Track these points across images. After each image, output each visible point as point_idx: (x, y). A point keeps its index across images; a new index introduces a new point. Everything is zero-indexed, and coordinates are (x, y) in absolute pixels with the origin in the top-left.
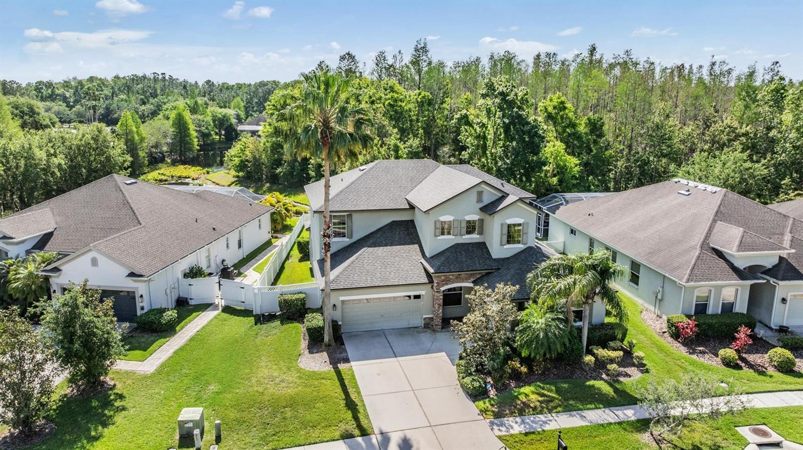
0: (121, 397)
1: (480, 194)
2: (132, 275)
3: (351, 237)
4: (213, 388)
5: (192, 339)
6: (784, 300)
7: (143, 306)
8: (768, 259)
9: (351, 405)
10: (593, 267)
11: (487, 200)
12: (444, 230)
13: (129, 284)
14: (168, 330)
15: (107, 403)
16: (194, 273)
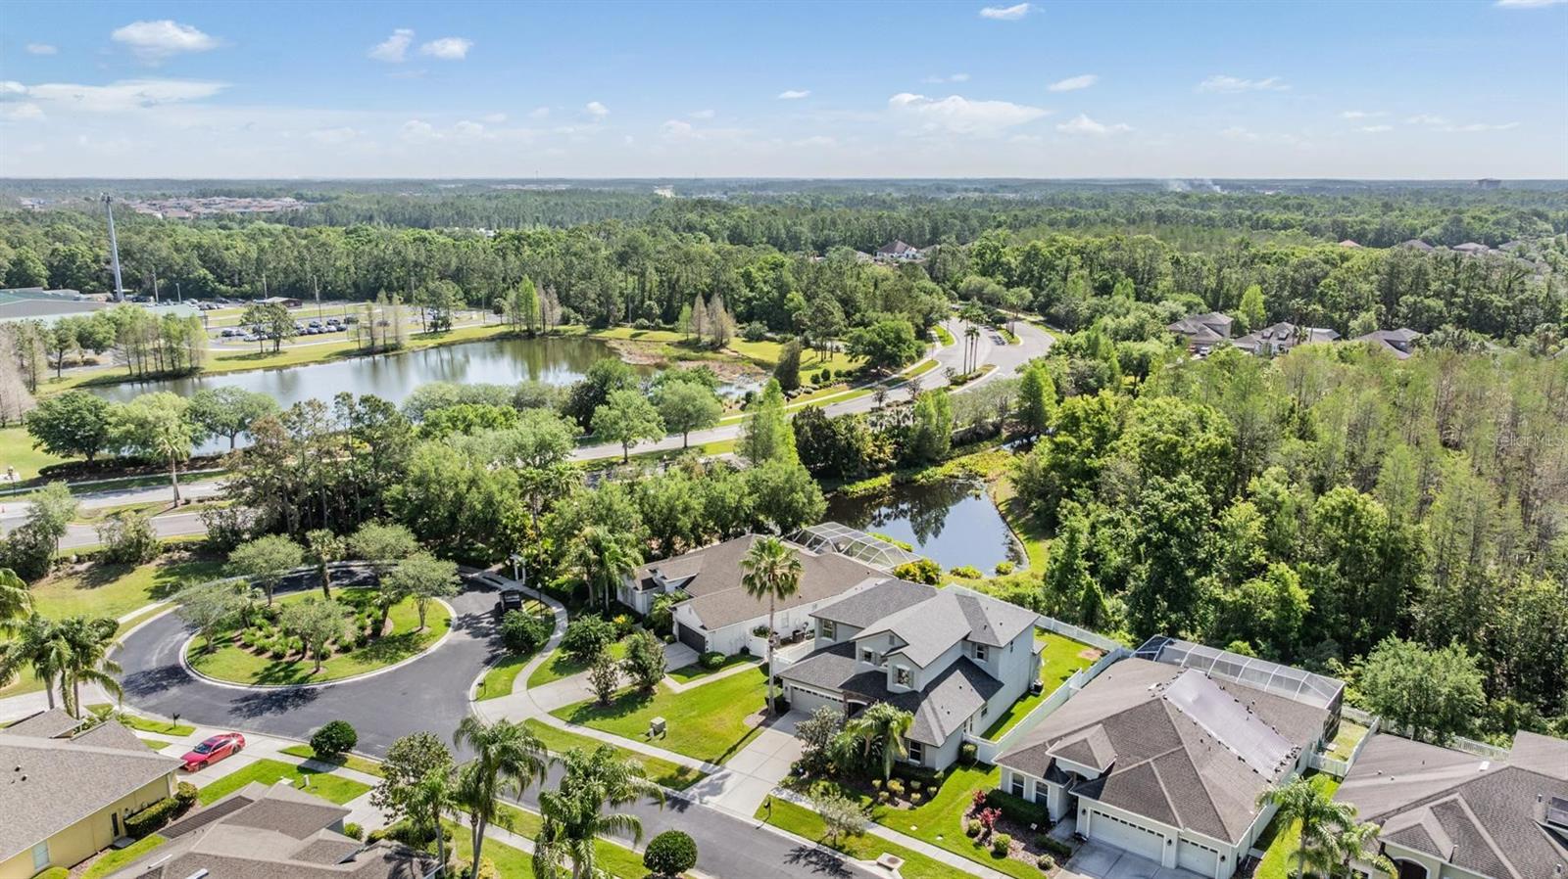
0: (652, 700)
1: (892, 638)
2: (703, 627)
3: (835, 639)
4: (693, 714)
5: (720, 680)
6: (1084, 812)
7: (709, 648)
8: (1091, 773)
9: (732, 750)
10: (879, 718)
11: (897, 643)
12: (868, 656)
13: (701, 632)
14: (716, 668)
15: (642, 702)
16: (761, 632)
